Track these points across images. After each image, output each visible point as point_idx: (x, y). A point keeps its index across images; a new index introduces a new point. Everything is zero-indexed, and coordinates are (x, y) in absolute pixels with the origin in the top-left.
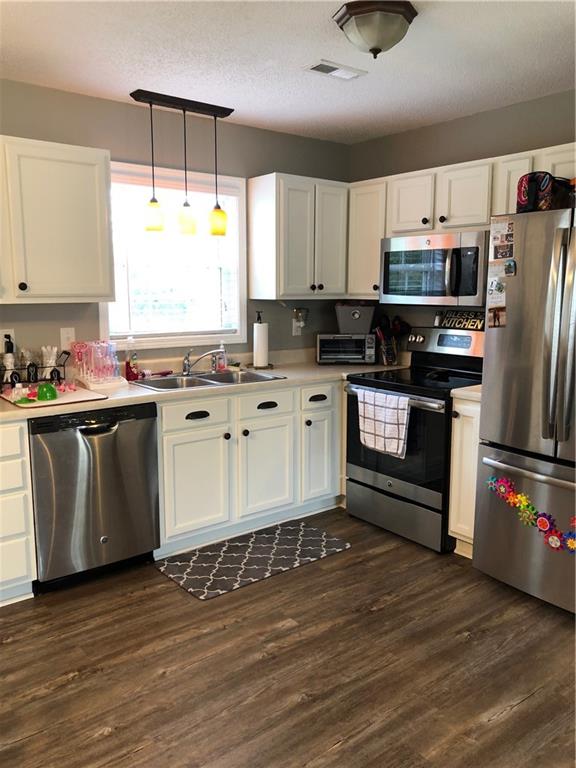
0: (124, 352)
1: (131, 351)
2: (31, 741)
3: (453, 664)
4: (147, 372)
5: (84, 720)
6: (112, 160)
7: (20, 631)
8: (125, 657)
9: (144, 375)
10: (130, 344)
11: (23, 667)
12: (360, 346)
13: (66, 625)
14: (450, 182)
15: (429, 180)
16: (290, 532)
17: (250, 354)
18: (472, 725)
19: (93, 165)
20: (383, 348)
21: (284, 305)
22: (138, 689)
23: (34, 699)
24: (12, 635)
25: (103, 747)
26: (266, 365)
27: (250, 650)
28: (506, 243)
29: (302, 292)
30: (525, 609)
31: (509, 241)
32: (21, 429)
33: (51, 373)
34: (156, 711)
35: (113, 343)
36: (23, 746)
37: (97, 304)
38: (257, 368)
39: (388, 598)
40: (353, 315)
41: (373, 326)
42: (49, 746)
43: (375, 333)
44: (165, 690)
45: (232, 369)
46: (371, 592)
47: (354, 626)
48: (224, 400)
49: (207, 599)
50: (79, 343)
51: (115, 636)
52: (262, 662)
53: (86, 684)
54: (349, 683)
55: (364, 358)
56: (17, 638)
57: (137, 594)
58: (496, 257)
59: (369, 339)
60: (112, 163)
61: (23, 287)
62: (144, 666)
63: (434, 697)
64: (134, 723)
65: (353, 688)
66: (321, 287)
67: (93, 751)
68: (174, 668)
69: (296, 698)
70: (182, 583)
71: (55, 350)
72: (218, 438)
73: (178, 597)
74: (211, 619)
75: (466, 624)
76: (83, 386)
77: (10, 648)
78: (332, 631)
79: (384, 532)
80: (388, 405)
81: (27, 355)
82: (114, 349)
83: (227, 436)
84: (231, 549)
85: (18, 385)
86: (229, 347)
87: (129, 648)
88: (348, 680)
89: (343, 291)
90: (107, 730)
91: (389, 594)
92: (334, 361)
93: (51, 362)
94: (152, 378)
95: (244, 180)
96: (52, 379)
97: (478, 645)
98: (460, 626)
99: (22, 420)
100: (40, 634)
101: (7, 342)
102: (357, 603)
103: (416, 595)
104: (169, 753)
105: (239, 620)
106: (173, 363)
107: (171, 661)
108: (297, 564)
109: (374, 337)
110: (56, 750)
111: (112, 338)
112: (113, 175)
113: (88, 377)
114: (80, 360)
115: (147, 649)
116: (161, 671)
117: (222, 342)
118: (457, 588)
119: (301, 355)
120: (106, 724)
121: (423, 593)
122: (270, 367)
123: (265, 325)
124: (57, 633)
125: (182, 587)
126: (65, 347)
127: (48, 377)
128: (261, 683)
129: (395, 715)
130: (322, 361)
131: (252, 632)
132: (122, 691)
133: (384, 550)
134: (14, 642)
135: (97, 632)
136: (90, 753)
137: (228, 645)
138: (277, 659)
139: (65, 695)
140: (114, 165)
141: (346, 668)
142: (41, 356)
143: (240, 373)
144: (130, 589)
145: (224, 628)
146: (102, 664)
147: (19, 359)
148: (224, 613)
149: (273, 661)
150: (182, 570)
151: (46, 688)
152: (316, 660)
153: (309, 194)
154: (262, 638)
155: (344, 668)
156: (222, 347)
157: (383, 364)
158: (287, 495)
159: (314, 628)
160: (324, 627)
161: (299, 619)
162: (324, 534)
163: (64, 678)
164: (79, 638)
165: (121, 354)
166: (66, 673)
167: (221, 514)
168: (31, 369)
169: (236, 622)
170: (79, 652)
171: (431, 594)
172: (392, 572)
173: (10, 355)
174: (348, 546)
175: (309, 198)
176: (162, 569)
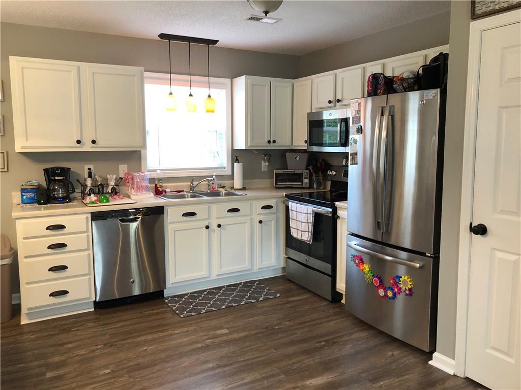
0: (155, 178)
1: (158, 178)
2: (69, 373)
3: (306, 357)
4: (167, 190)
5: (98, 366)
6: (145, 71)
7: (82, 325)
8: (129, 341)
9: (166, 192)
10: (159, 174)
11: (77, 341)
12: (299, 177)
13: (106, 324)
14: (343, 78)
15: (332, 77)
16: (247, 286)
17: (232, 181)
18: (300, 384)
19: (134, 76)
20: (314, 178)
21: (256, 152)
22: (131, 355)
23: (77, 355)
24: (77, 327)
25: (103, 378)
26: (242, 188)
27: (197, 342)
28: (357, 115)
29: (262, 144)
30: (367, 334)
31: (359, 114)
32: (87, 218)
33: (111, 189)
34: (136, 365)
35: (148, 173)
36: (64, 375)
37: (140, 151)
38: (235, 190)
39: (287, 323)
40: (296, 158)
41: (308, 165)
42: (77, 376)
43: (309, 170)
44: (143, 357)
45: (220, 189)
46: (279, 319)
47: (260, 335)
48: (206, 206)
49: (184, 317)
50: (128, 174)
51: (128, 331)
52: (200, 348)
53: (106, 351)
54: (242, 361)
55: (302, 185)
56: (79, 328)
57: (148, 312)
58: (353, 124)
59: (306, 173)
60: (145, 73)
61: (94, 142)
62: (138, 345)
63: (286, 371)
64: (123, 369)
65: (243, 363)
66: (274, 142)
67: (98, 379)
68: (152, 347)
69: (211, 365)
70: (174, 308)
71: (115, 176)
72: (203, 228)
73: (170, 315)
74: (182, 327)
75: (327, 338)
76: (129, 197)
77: (74, 332)
78: (246, 337)
79: (304, 289)
80: (302, 212)
81: (99, 179)
82: (148, 177)
83: (207, 227)
84: (208, 294)
85: (92, 195)
86: (220, 177)
87: (133, 337)
88: (242, 359)
89: (290, 144)
90: (107, 371)
91: (289, 321)
92: (284, 186)
93: (112, 183)
94: (170, 194)
95: (230, 80)
96: (112, 192)
97: (326, 349)
98: (322, 339)
99: (88, 213)
100: (91, 327)
101: (89, 172)
102: (268, 324)
103: (306, 322)
104: (134, 383)
105: (197, 328)
106: (185, 185)
107: (152, 344)
108: (243, 303)
109: (308, 171)
110: (80, 377)
111: (149, 171)
112: (145, 80)
113: (132, 192)
114: (128, 183)
115: (143, 338)
116: (145, 348)
117: (214, 174)
118: (332, 320)
119: (266, 182)
120: (108, 369)
121: (309, 322)
122: (244, 189)
123: (241, 164)
124: (99, 327)
125: (173, 311)
126: (121, 175)
127: (110, 191)
128: (194, 357)
129: (259, 377)
130: (277, 186)
131: (201, 334)
132: (122, 355)
133: (299, 299)
134: (76, 330)
135: (120, 329)
136: (95, 380)
137: (185, 339)
138: (209, 348)
139: (93, 355)
140: (146, 74)
141: (245, 354)
142: (106, 180)
143: (224, 192)
144: (145, 310)
145: (188, 331)
146: (117, 343)
147: (95, 180)
148: (191, 324)
149: (207, 347)
150: (177, 302)
151: (85, 351)
152: (230, 349)
153: (266, 87)
154: (206, 337)
155: (243, 354)
156: (214, 177)
157: (314, 188)
158: (247, 265)
159: (237, 334)
160: (242, 334)
161: (230, 330)
162: (267, 288)
163: (96, 347)
164: (109, 331)
165: (152, 180)
166: (98, 345)
167: (204, 273)
168: (100, 187)
169: (195, 329)
170: (108, 336)
171: (314, 323)
172: (297, 310)
173: (89, 179)
174: (278, 295)
175: (267, 89)
176: (166, 301)
